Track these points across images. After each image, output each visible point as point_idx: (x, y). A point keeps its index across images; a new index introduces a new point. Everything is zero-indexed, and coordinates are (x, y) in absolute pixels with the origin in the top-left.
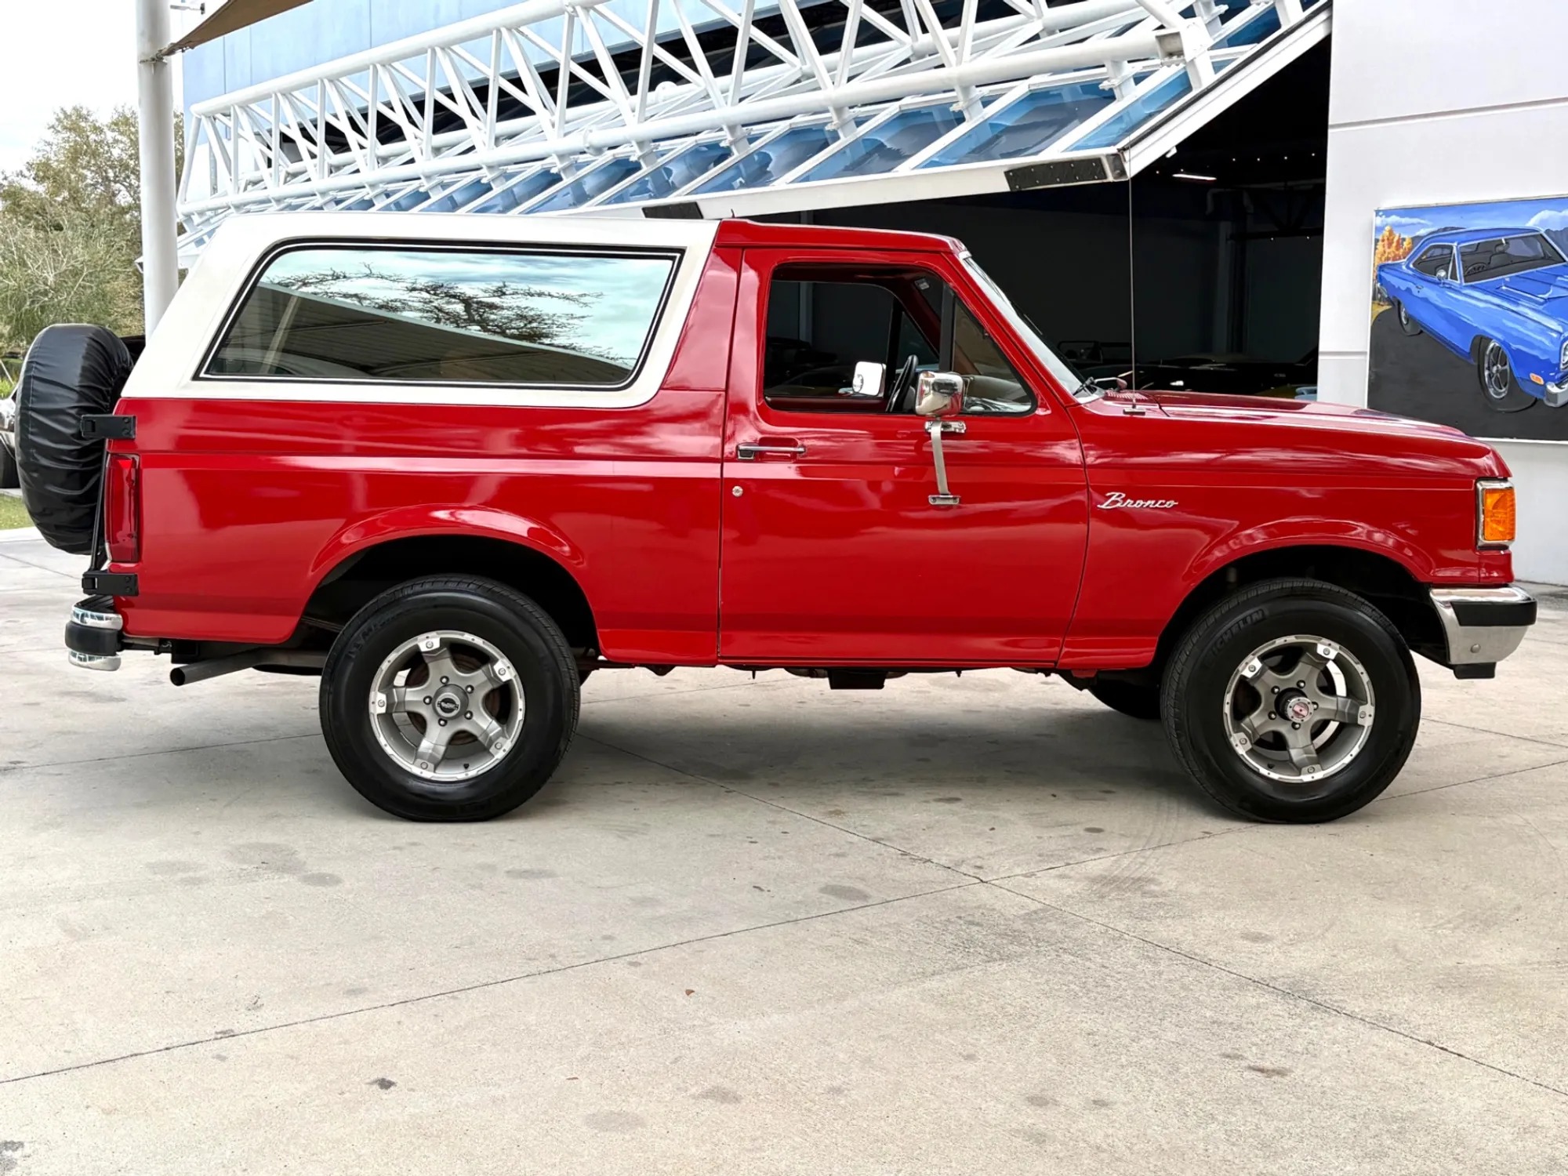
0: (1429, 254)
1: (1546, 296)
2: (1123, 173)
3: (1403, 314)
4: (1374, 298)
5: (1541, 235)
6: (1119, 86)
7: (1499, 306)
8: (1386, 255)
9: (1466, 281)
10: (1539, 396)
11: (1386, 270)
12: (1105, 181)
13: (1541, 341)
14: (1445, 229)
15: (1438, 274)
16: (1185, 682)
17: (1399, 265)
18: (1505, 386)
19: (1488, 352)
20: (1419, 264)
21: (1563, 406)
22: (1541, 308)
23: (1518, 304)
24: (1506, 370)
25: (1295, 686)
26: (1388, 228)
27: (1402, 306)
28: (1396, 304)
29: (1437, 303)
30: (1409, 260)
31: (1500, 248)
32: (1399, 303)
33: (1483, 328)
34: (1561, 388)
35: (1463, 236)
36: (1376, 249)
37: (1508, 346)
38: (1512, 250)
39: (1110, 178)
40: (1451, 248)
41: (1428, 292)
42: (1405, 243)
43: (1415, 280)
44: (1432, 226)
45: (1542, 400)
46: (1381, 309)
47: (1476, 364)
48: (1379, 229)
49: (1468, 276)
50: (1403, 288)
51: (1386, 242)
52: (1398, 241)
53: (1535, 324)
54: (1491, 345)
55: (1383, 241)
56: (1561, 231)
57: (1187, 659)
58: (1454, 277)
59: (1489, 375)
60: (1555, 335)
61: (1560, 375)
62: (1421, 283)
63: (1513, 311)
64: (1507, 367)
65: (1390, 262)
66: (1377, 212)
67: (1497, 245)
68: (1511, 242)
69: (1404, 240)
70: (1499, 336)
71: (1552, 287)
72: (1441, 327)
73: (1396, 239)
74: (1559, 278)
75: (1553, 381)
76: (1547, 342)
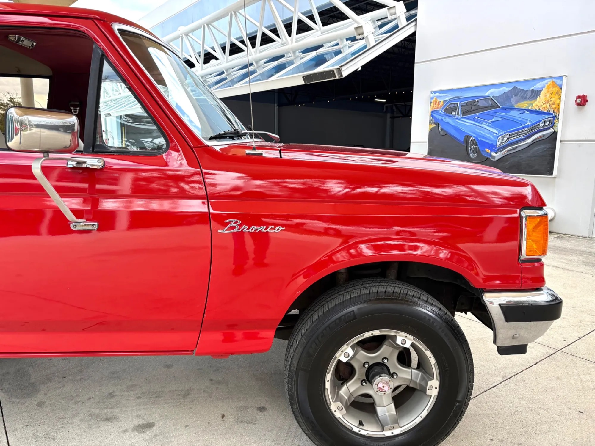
0: (449, 107)
1: (492, 120)
2: (342, 76)
3: (440, 128)
4: (430, 123)
5: (491, 98)
6: (343, 48)
7: (474, 124)
8: (434, 107)
9: (462, 116)
10: (488, 157)
11: (434, 112)
12: (335, 79)
13: (490, 137)
14: (456, 97)
15: (453, 113)
16: (296, 366)
17: (439, 111)
18: (476, 153)
19: (470, 141)
20: (445, 110)
21: (497, 160)
22: (490, 125)
23: (481, 124)
24: (476, 147)
25: (380, 361)
26: (435, 98)
27: (439, 125)
28: (437, 124)
29: (452, 124)
30: (442, 109)
31: (475, 103)
32: (439, 124)
33: (469, 132)
34: (496, 154)
35: (462, 100)
36: (431, 105)
37: (477, 139)
38: (480, 104)
39: (337, 78)
40: (457, 104)
41: (449, 120)
42: (441, 103)
43: (445, 116)
44: (451, 97)
45: (489, 158)
46: (432, 126)
47: (465, 145)
48: (432, 98)
49: (463, 114)
50: (440, 119)
51: (434, 103)
52: (438, 103)
53: (487, 131)
54: (471, 139)
55: (433, 102)
56: (499, 96)
57: (297, 347)
58: (458, 114)
59: (470, 149)
60: (495, 135)
61: (496, 149)
62: (447, 117)
63: (479, 126)
64: (477, 146)
65: (436, 110)
66: (431, 92)
67: (474, 102)
68: (479, 101)
69: (440, 102)
70: (475, 135)
71: (494, 117)
72: (453, 132)
73: (438, 102)
74: (497, 114)
75: (494, 151)
76: (492, 137)
